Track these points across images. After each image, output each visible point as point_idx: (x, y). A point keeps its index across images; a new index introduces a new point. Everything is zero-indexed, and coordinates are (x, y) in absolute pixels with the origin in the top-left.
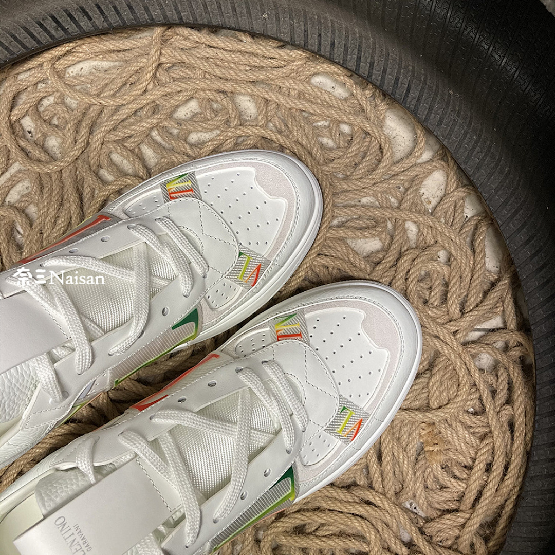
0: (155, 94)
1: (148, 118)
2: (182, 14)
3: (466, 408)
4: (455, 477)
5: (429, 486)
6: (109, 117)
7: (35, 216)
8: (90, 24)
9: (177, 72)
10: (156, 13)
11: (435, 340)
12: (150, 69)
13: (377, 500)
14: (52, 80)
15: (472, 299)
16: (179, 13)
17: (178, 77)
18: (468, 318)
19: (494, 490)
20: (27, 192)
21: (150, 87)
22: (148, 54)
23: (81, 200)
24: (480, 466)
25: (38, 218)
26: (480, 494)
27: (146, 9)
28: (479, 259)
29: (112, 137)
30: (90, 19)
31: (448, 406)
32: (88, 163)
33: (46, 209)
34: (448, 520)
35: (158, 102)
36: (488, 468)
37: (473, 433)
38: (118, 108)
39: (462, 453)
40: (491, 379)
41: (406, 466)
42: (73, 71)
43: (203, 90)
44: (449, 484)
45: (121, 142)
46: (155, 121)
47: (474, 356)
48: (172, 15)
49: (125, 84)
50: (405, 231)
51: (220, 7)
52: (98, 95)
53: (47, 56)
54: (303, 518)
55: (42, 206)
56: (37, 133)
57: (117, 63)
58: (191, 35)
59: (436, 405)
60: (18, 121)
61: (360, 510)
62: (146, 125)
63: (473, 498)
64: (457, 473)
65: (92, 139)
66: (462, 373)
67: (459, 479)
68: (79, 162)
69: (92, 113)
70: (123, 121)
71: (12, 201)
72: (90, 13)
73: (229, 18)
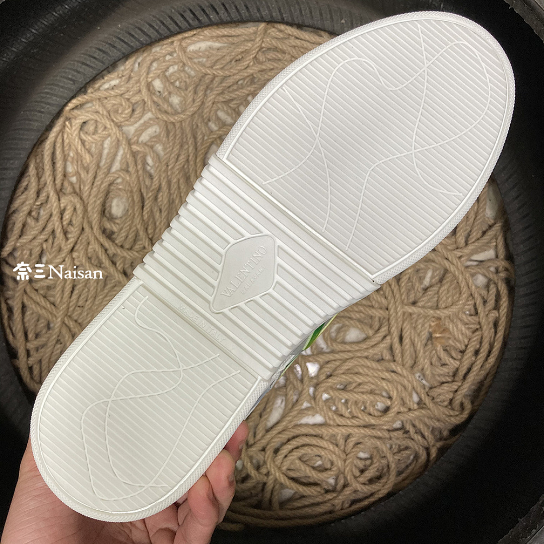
0: (254, 70)
1: (248, 86)
2: (284, 15)
3: (464, 310)
4: (452, 357)
5: (433, 363)
6: (218, 85)
7: (162, 153)
8: (217, 18)
9: (271, 55)
10: (265, 13)
11: (446, 262)
12: (254, 52)
13: (399, 369)
14: (178, 53)
15: (474, 234)
16: (281, 14)
17: (271, 58)
18: (470, 247)
19: (480, 366)
20: (155, 135)
21: (251, 64)
22: (252, 40)
23: (196, 143)
24: (471, 350)
25: (165, 155)
26: (469, 370)
27: (259, 10)
28: (481, 205)
29: (221, 99)
30: (217, 13)
31: (452, 307)
32: (203, 117)
33: (171, 148)
34: (446, 387)
35: (255, 76)
36: (477, 353)
37: (469, 328)
38: (224, 78)
39: (459, 341)
40: (484, 292)
41: (419, 346)
42: (192, 48)
44: (448, 362)
45: (227, 102)
46: (252, 89)
47: (473, 275)
49: (231, 61)
51: (311, 12)
52: (212, 67)
53: (180, 37)
54: (347, 377)
55: (168, 146)
56: (164, 92)
57: (226, 45)
58: (287, 29)
59: (443, 306)
60: (151, 82)
61: (387, 375)
62: (245, 91)
63: (464, 372)
64: (454, 355)
65: (206, 100)
66: (463, 284)
67: (455, 359)
68: (196, 116)
69: (207, 79)
70: (229, 87)
71: (144, 141)
72: (218, 10)
73: (318, 21)
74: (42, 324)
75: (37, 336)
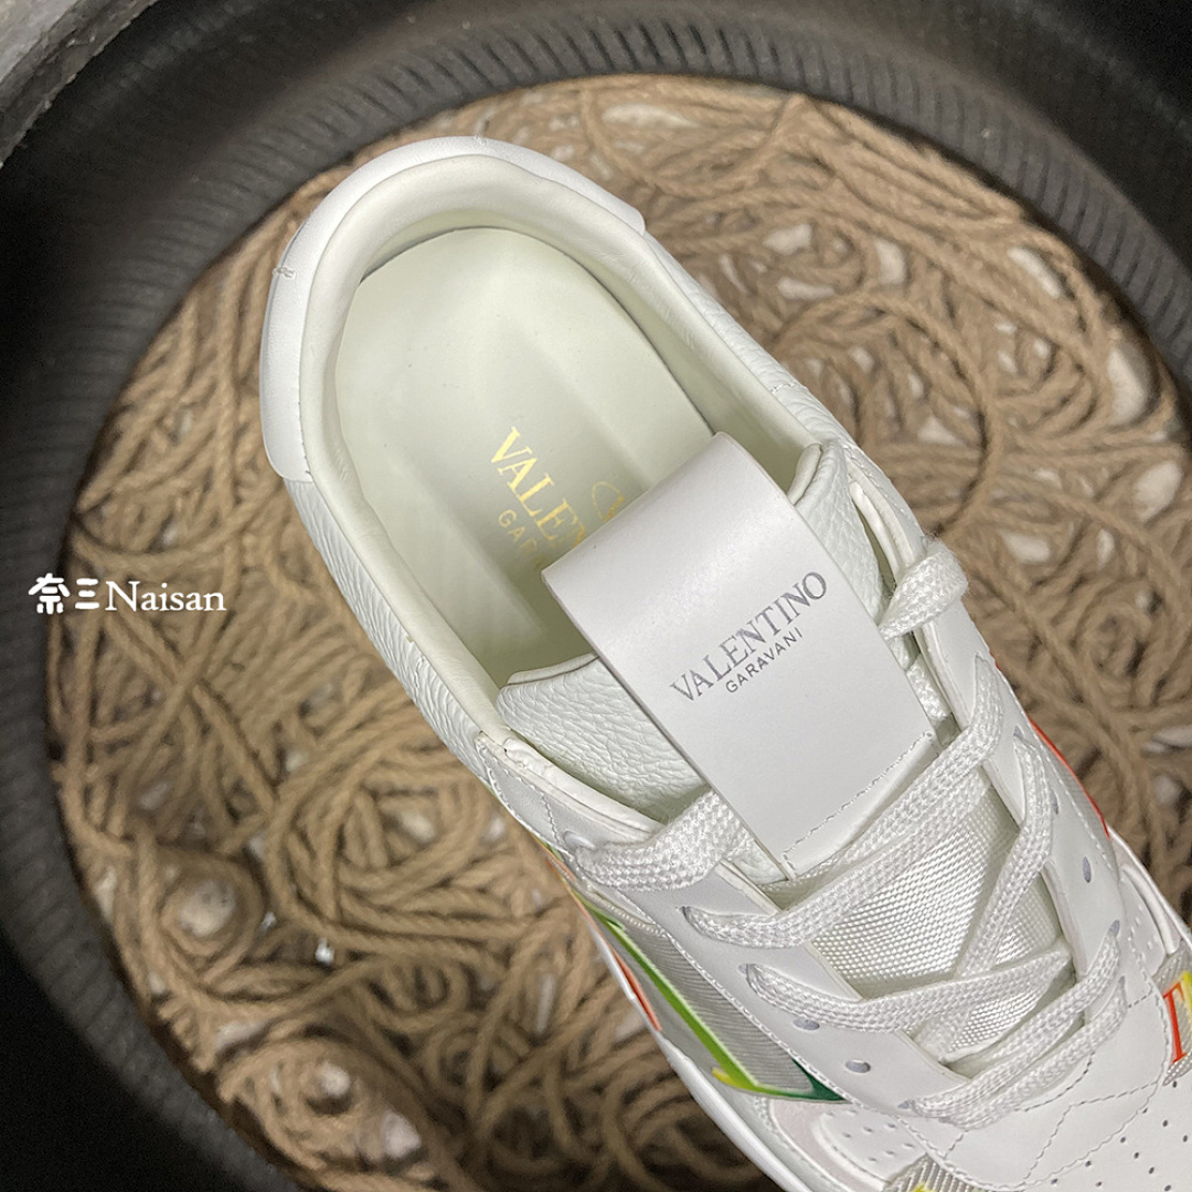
0: (754, 198)
2: (855, 91)
6: (662, 214)
9: (798, 172)
10: (813, 74)
11: (1101, 733)
14: (586, 121)
15: (1176, 683)
17: (796, 179)
18: (1164, 713)
21: (751, 183)
22: (765, 130)
38: (681, 202)
40: (1172, 821)
42: (617, 114)
43: (835, 215)
46: (740, 242)
48: (838, 85)
49: (702, 166)
50: (1096, 544)
52: (656, 169)
57: (696, 125)
58: (850, 122)
62: (722, 243)
69: (639, 197)
70: (686, 226)
74: (136, 689)
75: (118, 715)
